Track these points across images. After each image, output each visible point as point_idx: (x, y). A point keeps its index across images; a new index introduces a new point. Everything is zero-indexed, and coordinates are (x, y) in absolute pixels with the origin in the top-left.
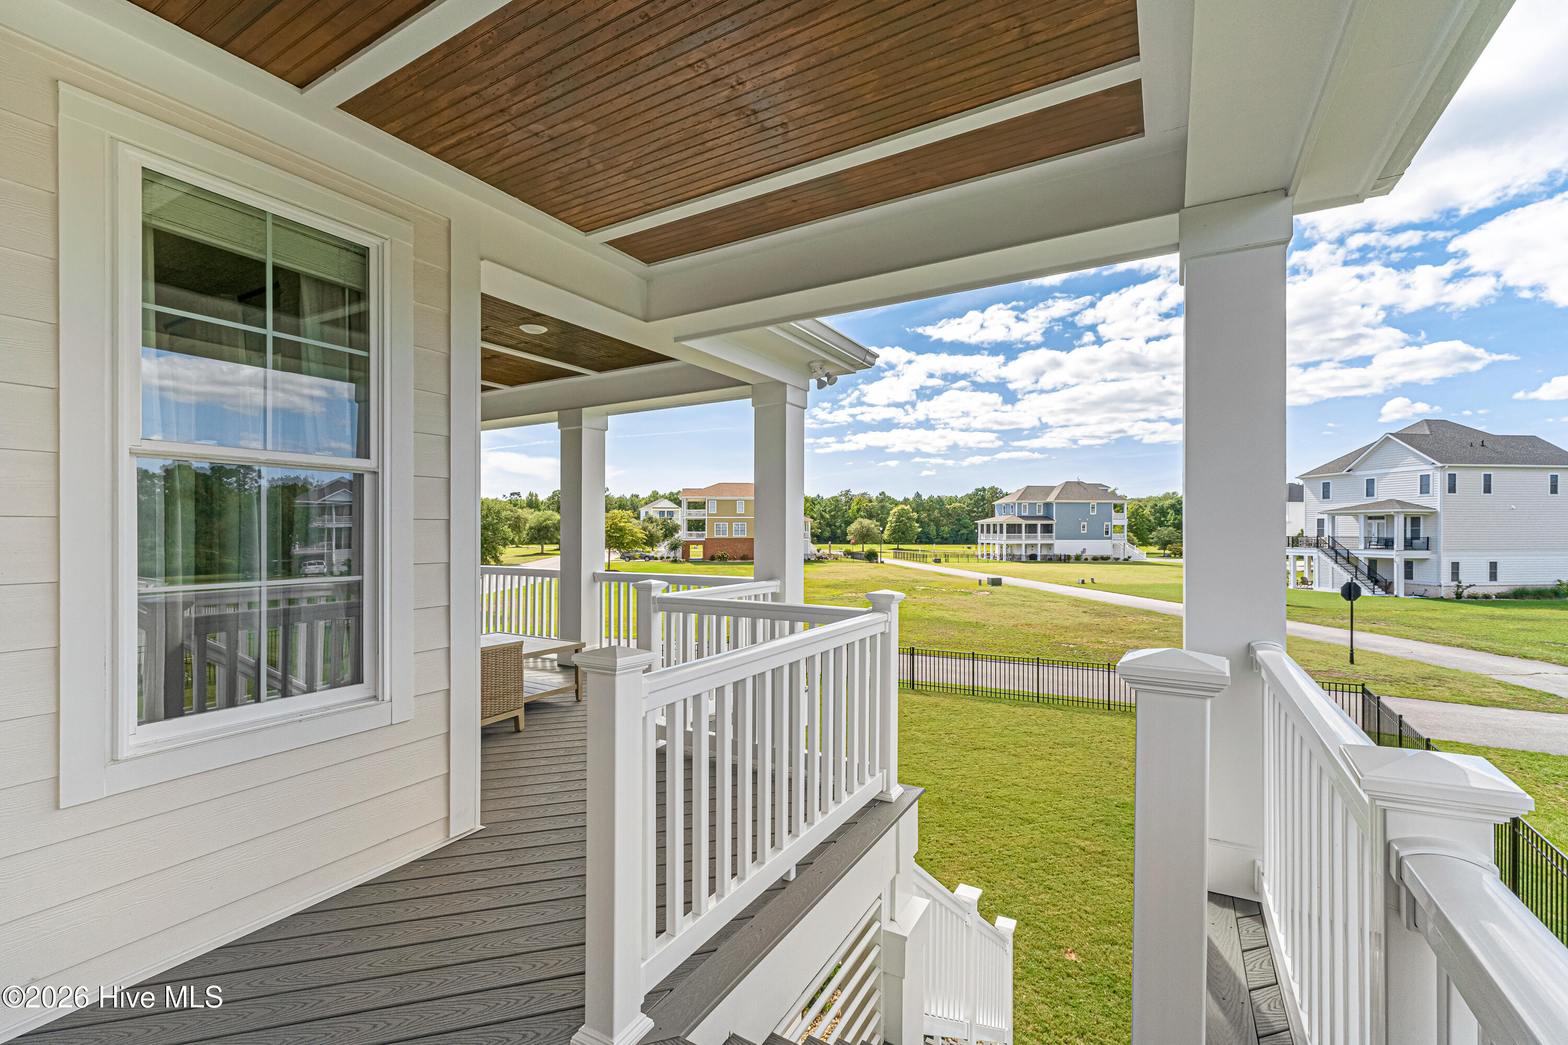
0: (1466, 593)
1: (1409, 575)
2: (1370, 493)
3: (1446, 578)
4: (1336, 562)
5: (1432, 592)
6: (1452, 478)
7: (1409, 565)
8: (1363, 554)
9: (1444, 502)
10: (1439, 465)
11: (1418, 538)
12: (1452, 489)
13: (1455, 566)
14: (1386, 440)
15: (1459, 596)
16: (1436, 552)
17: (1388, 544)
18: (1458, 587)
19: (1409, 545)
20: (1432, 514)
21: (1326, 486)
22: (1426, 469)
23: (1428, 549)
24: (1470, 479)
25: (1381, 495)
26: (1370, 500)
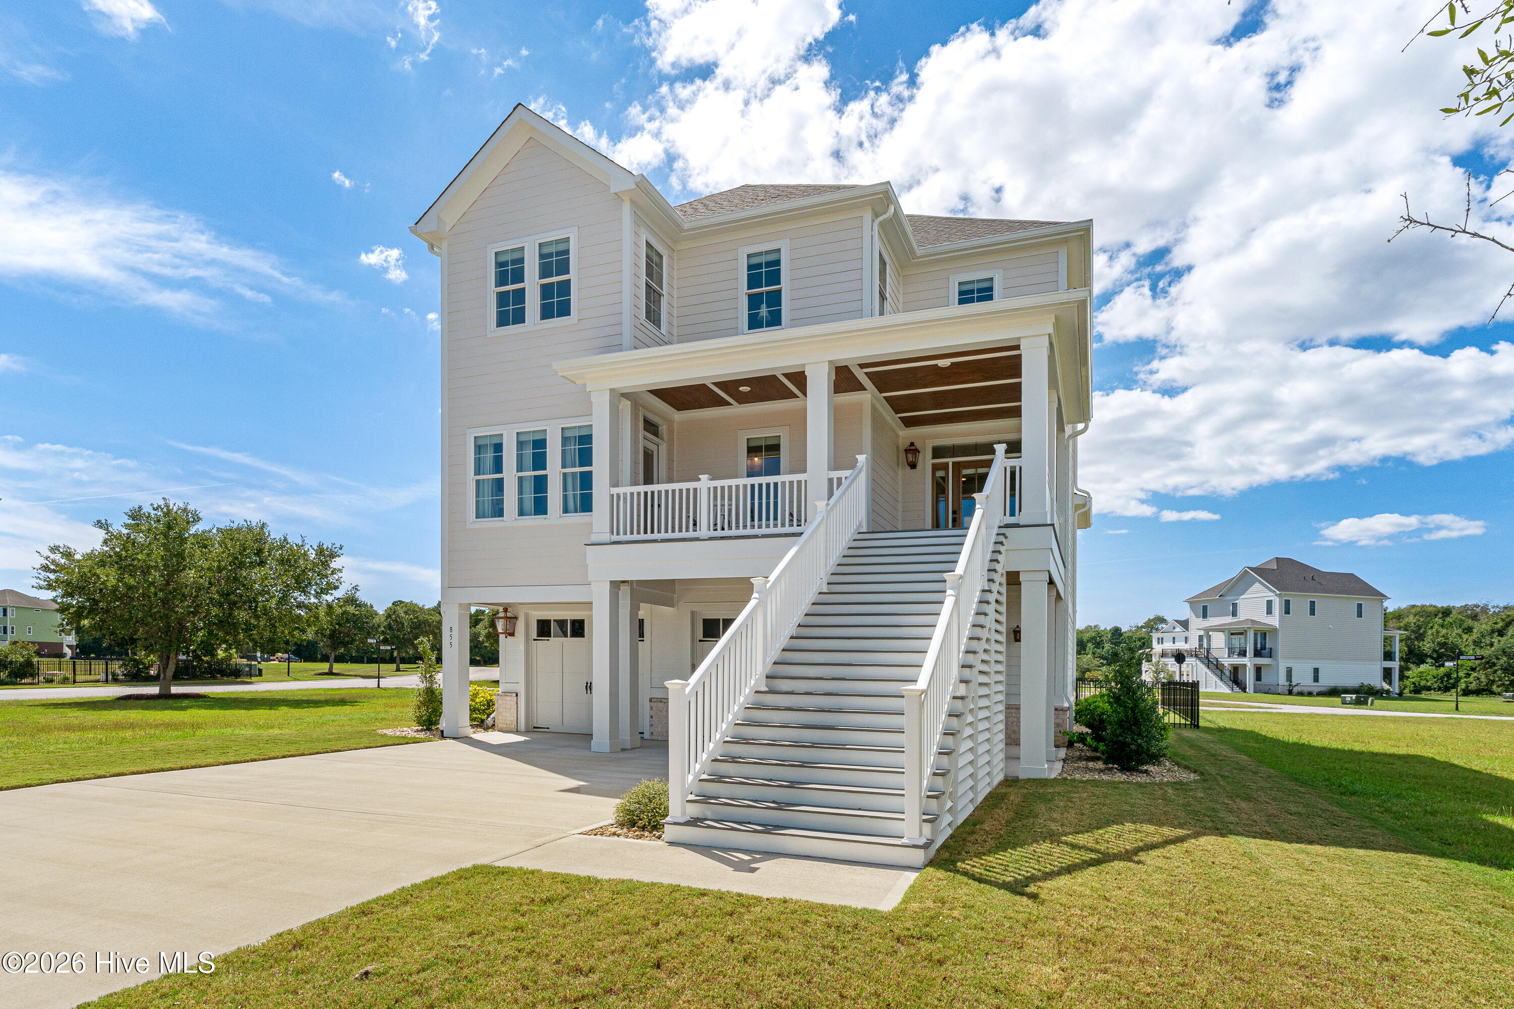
0: (1295, 690)
1: (1258, 677)
2: (1234, 614)
3: (1282, 680)
4: (1208, 668)
5: (1273, 689)
6: (1287, 603)
7: (1258, 670)
8: (1228, 662)
9: (1281, 621)
10: (1278, 592)
11: (1265, 649)
12: (1287, 612)
13: (1289, 672)
14: (1245, 574)
15: (1290, 693)
16: (1276, 660)
17: (1243, 653)
18: (1290, 685)
19: (1258, 653)
20: (1275, 631)
21: (1205, 608)
22: (1271, 596)
23: (1271, 657)
24: (1300, 603)
25: (1243, 615)
26: (1235, 620)
